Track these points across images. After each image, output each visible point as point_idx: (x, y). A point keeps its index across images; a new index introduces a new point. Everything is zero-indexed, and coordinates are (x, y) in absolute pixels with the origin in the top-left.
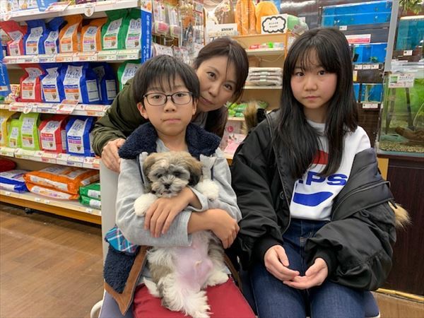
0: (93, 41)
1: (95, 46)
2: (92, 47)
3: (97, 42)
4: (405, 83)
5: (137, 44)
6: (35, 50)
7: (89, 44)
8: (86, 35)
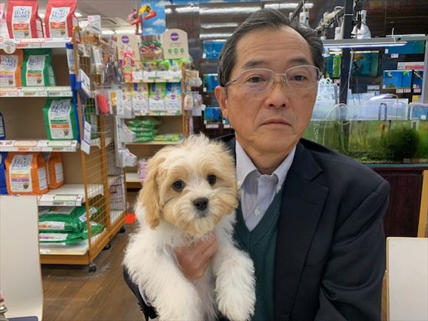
2: (11, 83)
3: (16, 78)
7: (7, 79)
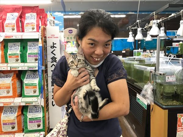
4: (172, 79)
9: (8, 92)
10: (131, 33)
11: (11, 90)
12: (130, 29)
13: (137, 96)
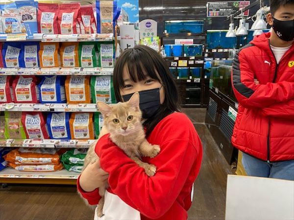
0: (72, 60)
1: (74, 63)
2: (72, 64)
5: (110, 64)
6: (15, 64)
8: (65, 55)
9: (81, 97)
10: (231, 25)
11: (84, 95)
12: (231, 19)
13: (229, 109)
